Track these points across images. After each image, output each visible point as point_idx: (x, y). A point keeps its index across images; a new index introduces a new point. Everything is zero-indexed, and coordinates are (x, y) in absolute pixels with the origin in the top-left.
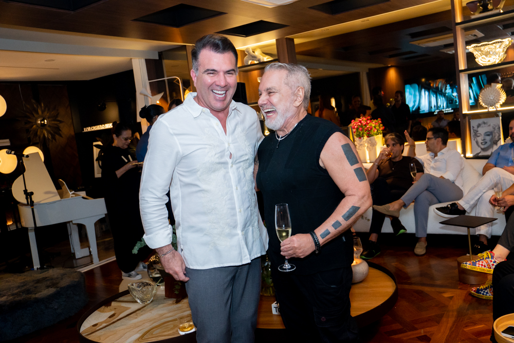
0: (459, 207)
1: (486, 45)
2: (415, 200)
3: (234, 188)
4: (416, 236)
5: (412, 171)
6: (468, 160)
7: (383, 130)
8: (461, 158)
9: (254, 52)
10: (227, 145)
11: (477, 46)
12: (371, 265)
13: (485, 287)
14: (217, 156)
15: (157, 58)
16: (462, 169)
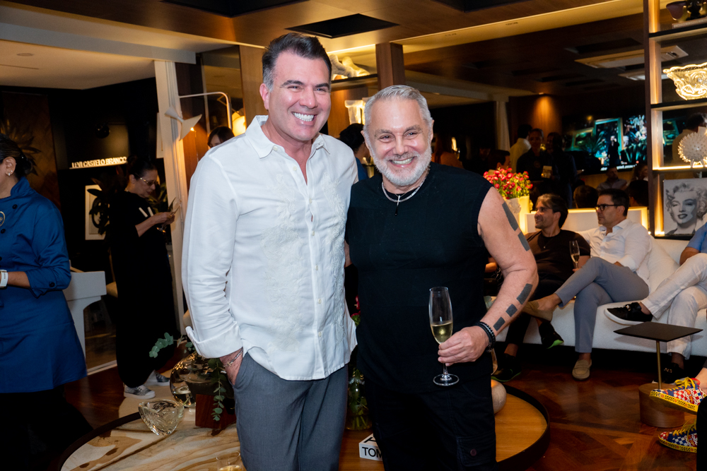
0: (642, 310)
1: (693, 68)
2: (578, 296)
3: (313, 267)
4: (576, 350)
5: (573, 253)
6: (657, 240)
7: (529, 189)
8: (648, 236)
9: (341, 62)
10: (307, 202)
11: (679, 70)
12: (510, 391)
13: (681, 432)
14: (292, 218)
15: (194, 62)
16: (648, 253)
